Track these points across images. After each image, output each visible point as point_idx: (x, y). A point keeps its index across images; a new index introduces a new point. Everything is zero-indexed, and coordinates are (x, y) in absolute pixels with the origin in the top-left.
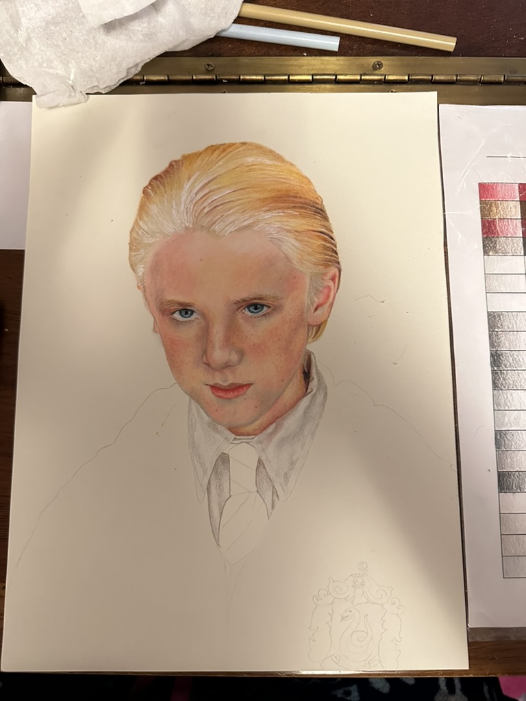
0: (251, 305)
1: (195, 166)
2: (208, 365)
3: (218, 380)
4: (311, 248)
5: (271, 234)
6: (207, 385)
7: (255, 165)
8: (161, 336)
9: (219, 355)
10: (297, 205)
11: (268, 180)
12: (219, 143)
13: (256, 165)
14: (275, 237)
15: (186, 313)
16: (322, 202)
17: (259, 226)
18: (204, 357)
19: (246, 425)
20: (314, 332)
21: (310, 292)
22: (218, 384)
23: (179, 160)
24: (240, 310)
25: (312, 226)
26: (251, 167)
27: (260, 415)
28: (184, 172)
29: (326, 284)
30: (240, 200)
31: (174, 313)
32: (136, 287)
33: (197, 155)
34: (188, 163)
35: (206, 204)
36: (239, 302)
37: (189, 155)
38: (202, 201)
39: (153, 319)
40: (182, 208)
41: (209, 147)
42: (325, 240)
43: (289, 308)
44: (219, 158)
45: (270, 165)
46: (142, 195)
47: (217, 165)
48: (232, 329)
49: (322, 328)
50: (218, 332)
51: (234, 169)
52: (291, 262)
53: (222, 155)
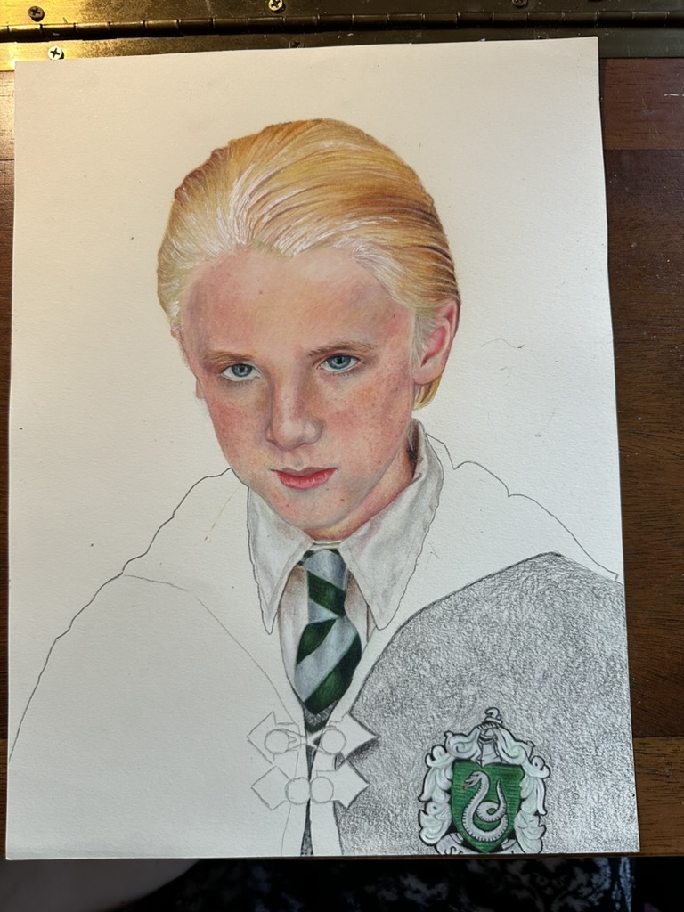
0: (333, 357)
1: (249, 156)
2: (274, 442)
3: (289, 463)
4: (417, 271)
5: (359, 252)
6: (273, 471)
7: (334, 152)
8: (207, 403)
9: (289, 428)
10: (396, 208)
11: (354, 172)
12: (283, 122)
13: (338, 151)
14: (365, 256)
15: (242, 370)
16: (433, 203)
17: (343, 240)
18: (269, 431)
19: (329, 525)
20: (422, 393)
21: (416, 337)
22: (288, 469)
23: (226, 148)
24: (317, 365)
25: (418, 239)
26: (329, 156)
27: (349, 512)
28: (233, 166)
29: (439, 324)
30: (313, 202)
31: (224, 370)
32: (170, 333)
33: (251, 140)
34: (238, 153)
35: (265, 210)
36: (315, 353)
37: (239, 140)
38: (259, 205)
39: (195, 379)
40: (231, 217)
41: (268, 128)
42: (438, 259)
43: (387, 360)
44: (283, 143)
45: (355, 152)
46: (174, 200)
47: (279, 154)
48: (306, 393)
49: (433, 388)
50: (287, 396)
51: (303, 159)
52: (388, 293)
53: (288, 138)
